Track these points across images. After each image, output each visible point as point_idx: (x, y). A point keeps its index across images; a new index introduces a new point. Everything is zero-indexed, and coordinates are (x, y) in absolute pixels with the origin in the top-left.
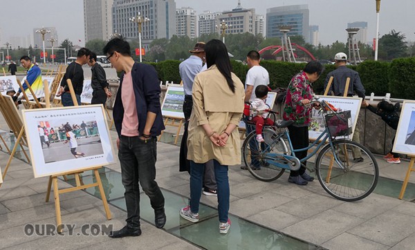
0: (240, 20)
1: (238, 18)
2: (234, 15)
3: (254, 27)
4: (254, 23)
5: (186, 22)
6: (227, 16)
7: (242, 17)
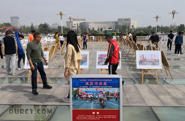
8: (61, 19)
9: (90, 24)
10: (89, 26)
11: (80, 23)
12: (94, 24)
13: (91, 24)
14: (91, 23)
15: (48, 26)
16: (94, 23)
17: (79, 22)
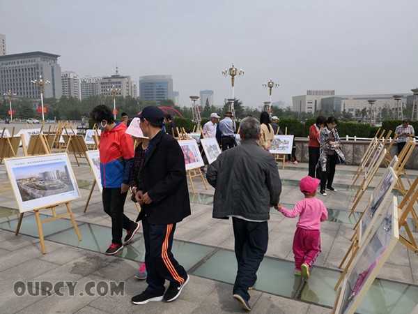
0: (118, 85)
1: (116, 83)
2: (113, 80)
3: (130, 91)
4: (130, 87)
5: (69, 84)
6: (107, 81)
7: (120, 83)
8: (233, 85)
9: (343, 101)
10: (342, 106)
11: (322, 100)
12: (355, 101)
13: (347, 101)
14: (347, 99)
15: (241, 105)
16: (354, 99)
17: (319, 98)
